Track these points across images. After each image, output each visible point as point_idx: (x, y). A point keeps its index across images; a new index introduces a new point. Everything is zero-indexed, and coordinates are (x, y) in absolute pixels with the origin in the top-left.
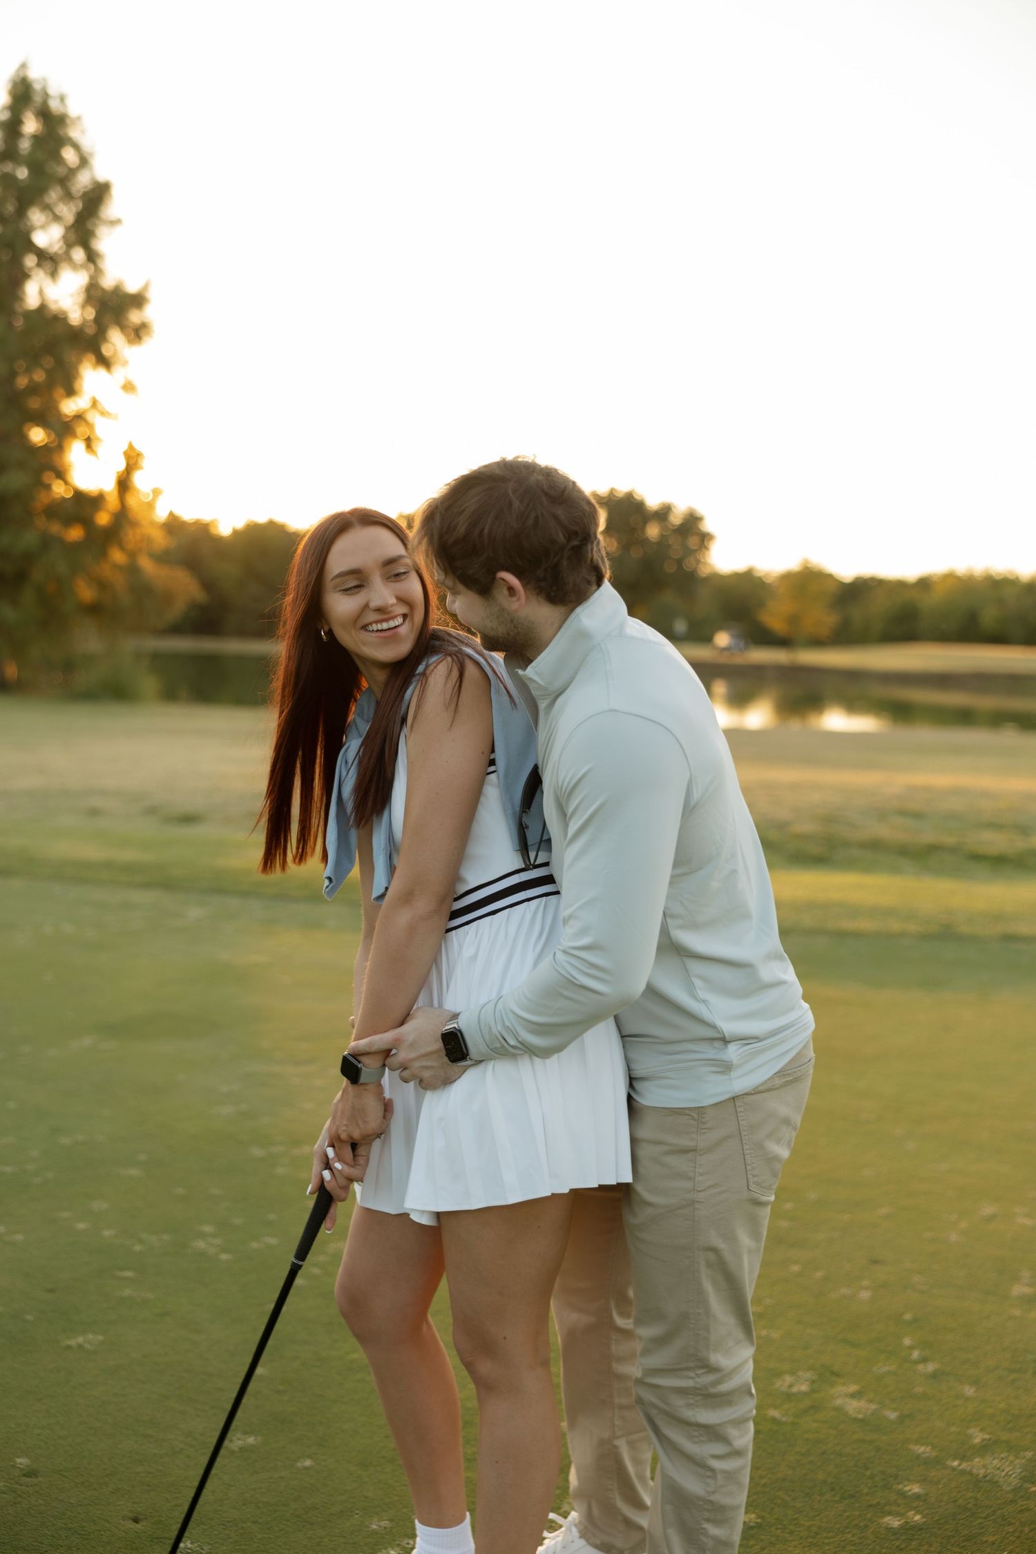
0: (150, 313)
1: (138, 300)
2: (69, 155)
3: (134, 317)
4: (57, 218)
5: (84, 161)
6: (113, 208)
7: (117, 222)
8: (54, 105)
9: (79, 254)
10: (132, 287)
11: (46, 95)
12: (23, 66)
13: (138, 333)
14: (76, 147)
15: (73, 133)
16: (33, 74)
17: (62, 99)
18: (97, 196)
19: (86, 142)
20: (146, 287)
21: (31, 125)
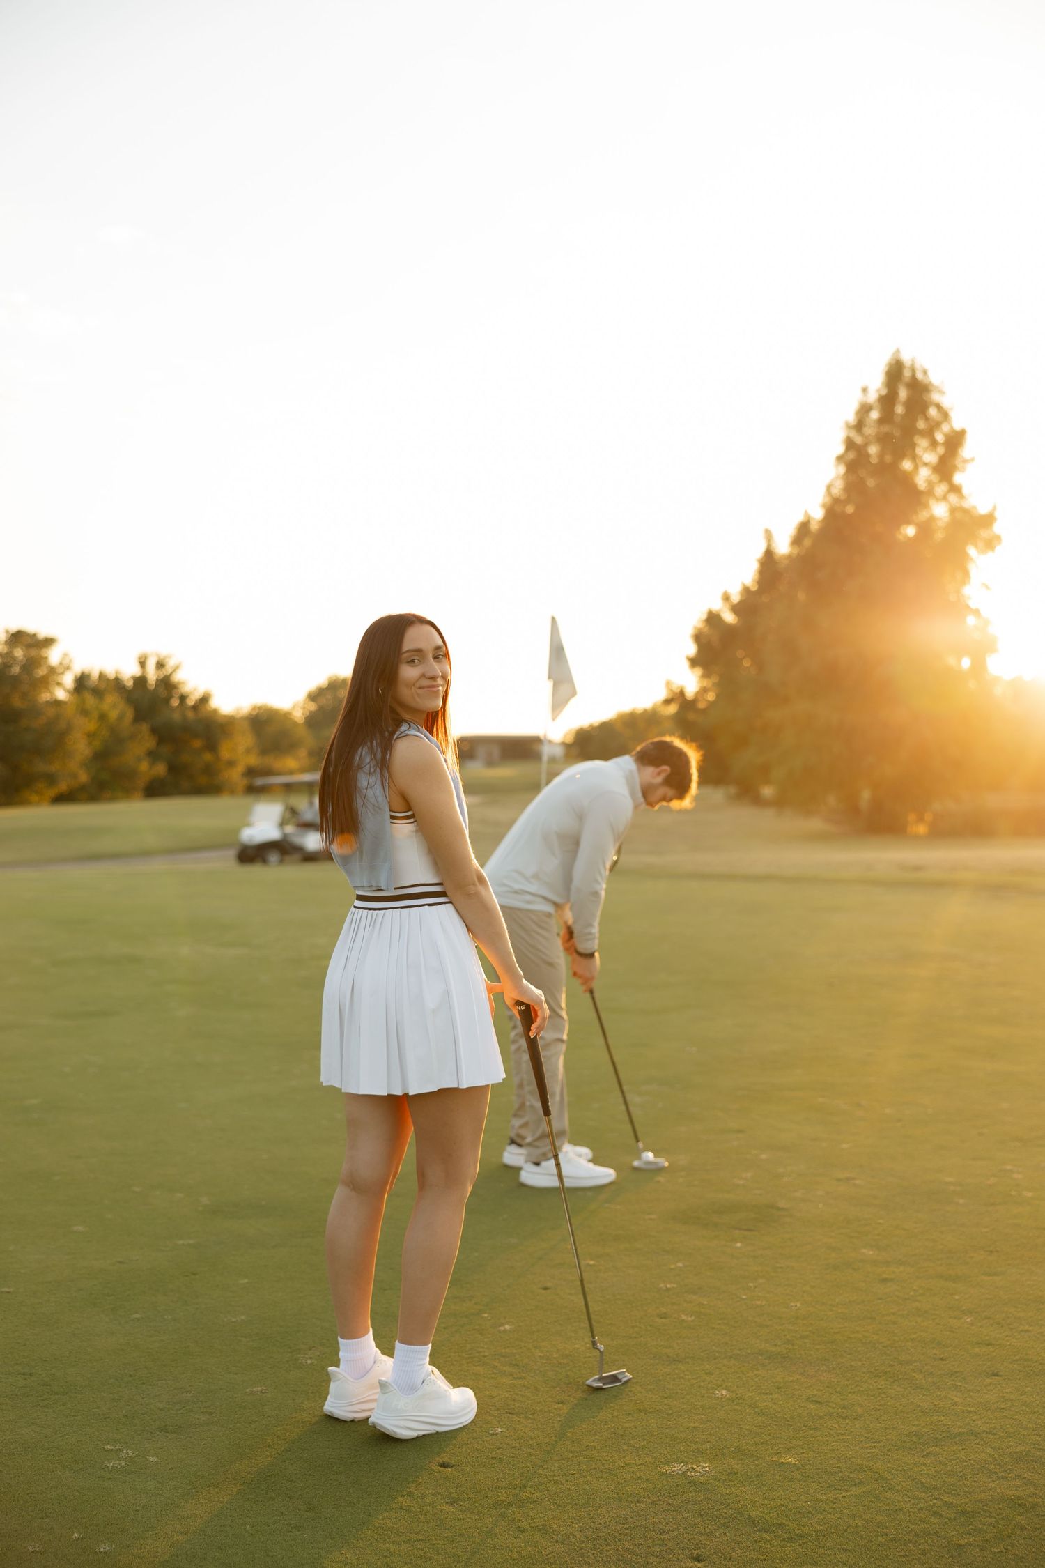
0: (997, 528)
1: (988, 520)
2: (933, 412)
3: (984, 533)
4: (926, 464)
5: (945, 415)
6: (966, 451)
7: (973, 459)
8: (919, 376)
9: (941, 489)
10: (983, 510)
11: (913, 370)
12: (898, 351)
13: (991, 544)
14: (939, 407)
15: (935, 397)
16: (906, 358)
17: (925, 372)
18: (955, 441)
19: (945, 402)
20: (995, 508)
21: (903, 393)
